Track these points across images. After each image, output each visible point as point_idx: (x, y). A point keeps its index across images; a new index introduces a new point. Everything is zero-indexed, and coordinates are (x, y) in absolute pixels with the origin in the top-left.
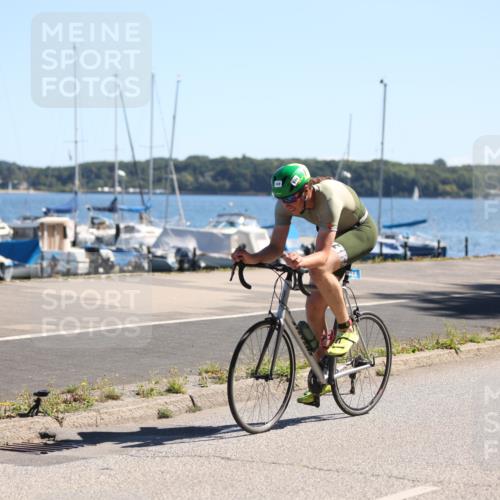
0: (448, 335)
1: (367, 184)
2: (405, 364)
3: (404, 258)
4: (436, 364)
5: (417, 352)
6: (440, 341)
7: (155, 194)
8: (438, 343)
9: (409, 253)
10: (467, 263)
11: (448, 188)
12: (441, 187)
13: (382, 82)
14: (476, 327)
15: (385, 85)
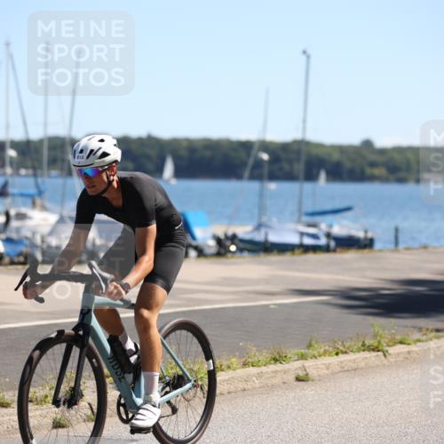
0: (375, 336)
1: (286, 166)
2: (328, 368)
3: (326, 249)
4: (361, 369)
5: (340, 355)
6: (367, 343)
7: (49, 176)
8: (363, 345)
9: (332, 244)
10: (397, 255)
11: (376, 171)
12: (369, 171)
13: (304, 52)
14: (406, 327)
15: (308, 57)
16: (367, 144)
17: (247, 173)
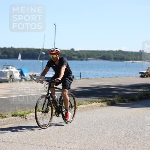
10: (80, 80)
11: (75, 57)
12: (73, 57)
13: (54, 24)
14: (82, 100)
15: (56, 25)
16: (73, 50)
17: (39, 58)
